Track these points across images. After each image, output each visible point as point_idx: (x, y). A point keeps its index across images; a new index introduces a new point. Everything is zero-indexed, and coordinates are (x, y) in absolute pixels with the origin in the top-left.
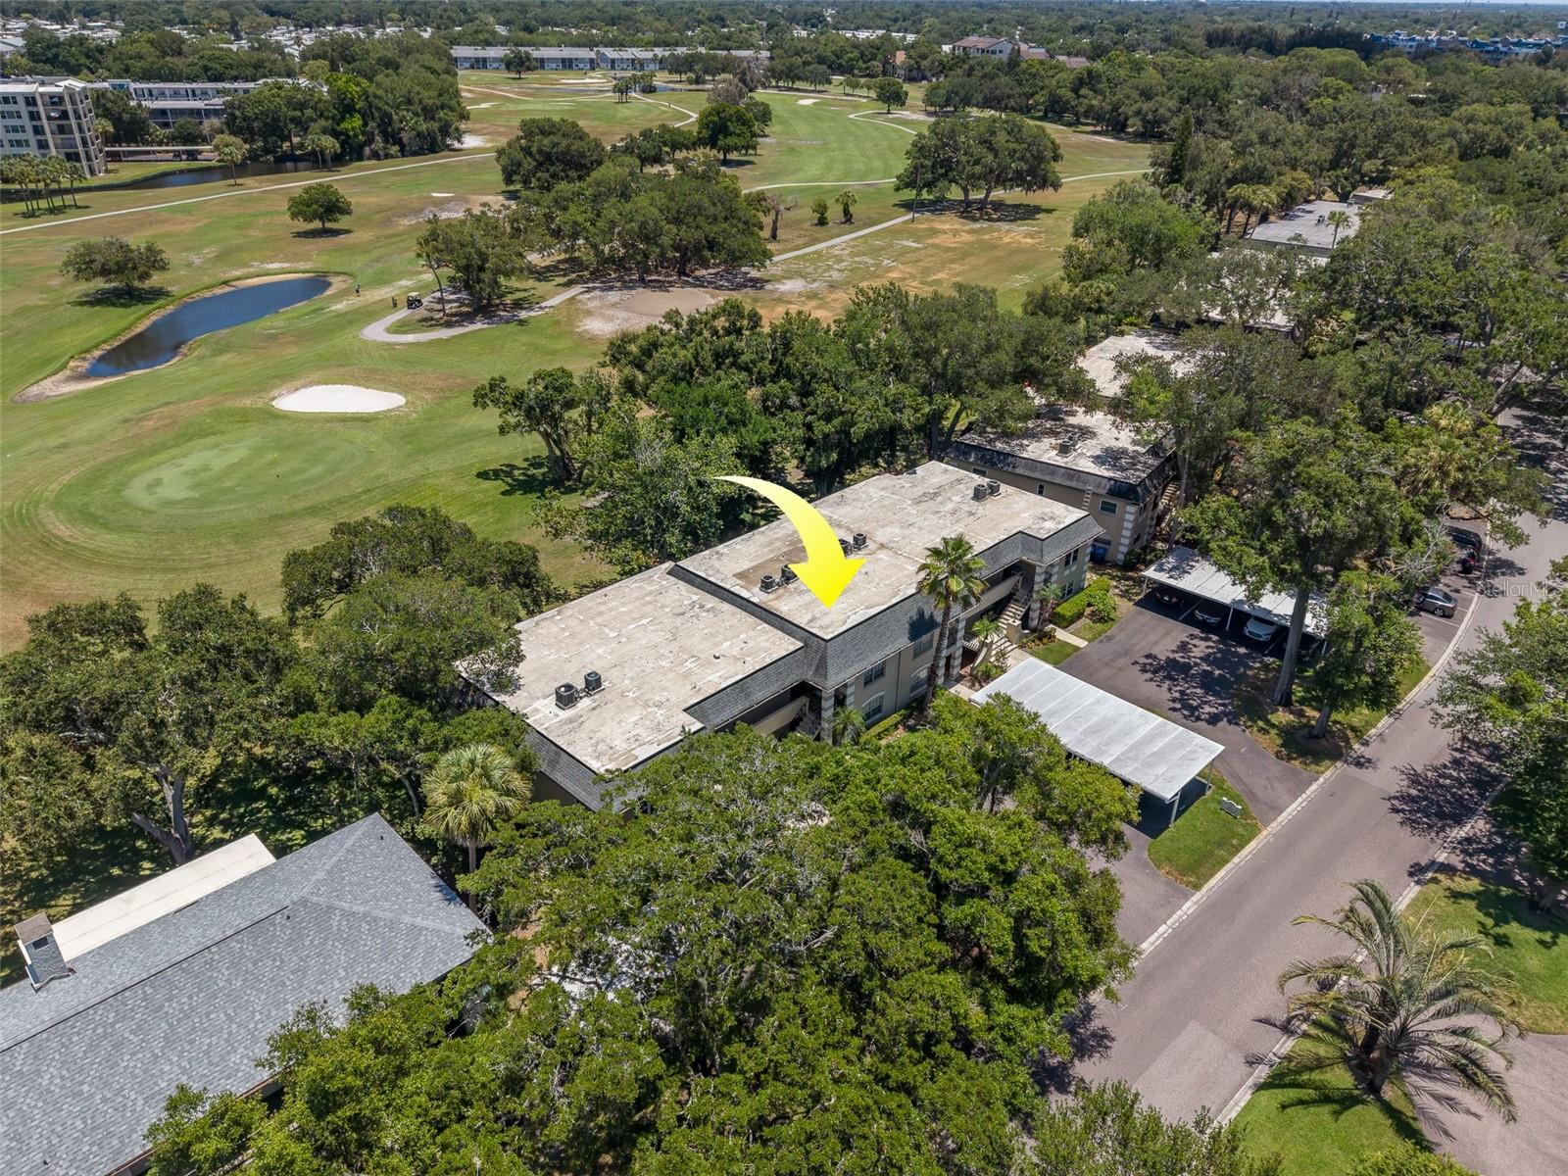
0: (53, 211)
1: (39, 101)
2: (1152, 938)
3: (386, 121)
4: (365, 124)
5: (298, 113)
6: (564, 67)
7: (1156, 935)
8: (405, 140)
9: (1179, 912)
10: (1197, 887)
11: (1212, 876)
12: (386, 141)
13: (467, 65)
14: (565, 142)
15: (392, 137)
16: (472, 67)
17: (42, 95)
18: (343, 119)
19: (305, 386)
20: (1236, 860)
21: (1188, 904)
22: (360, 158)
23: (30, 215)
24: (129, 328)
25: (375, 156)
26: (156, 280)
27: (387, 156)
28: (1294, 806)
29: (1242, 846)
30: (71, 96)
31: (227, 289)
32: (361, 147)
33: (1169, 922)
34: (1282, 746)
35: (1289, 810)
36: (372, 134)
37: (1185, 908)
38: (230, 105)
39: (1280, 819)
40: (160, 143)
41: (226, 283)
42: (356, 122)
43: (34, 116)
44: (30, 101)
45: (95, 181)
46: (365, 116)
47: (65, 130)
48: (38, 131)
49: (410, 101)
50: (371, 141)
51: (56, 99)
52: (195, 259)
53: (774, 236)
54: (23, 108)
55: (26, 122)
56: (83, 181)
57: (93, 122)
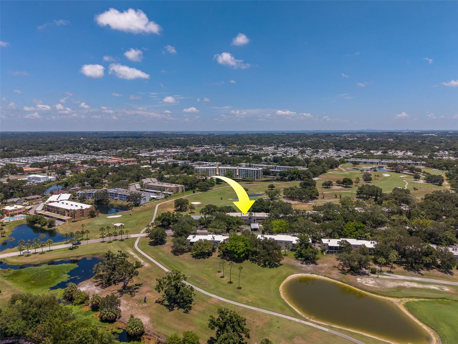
3: (299, 175)
13: (350, 162)
18: (293, 175)
22: (294, 180)
23: (247, 184)
25: (296, 180)
27: (298, 180)
40: (271, 176)
41: (254, 193)
42: (295, 175)
43: (255, 172)
44: (255, 171)
45: (258, 180)
46: (297, 174)
47: (257, 174)
48: (254, 174)
49: (304, 173)
50: (296, 178)
51: (257, 171)
52: (255, 190)
53: (323, 198)
54: (254, 171)
55: (254, 173)
56: (257, 180)
57: (261, 173)
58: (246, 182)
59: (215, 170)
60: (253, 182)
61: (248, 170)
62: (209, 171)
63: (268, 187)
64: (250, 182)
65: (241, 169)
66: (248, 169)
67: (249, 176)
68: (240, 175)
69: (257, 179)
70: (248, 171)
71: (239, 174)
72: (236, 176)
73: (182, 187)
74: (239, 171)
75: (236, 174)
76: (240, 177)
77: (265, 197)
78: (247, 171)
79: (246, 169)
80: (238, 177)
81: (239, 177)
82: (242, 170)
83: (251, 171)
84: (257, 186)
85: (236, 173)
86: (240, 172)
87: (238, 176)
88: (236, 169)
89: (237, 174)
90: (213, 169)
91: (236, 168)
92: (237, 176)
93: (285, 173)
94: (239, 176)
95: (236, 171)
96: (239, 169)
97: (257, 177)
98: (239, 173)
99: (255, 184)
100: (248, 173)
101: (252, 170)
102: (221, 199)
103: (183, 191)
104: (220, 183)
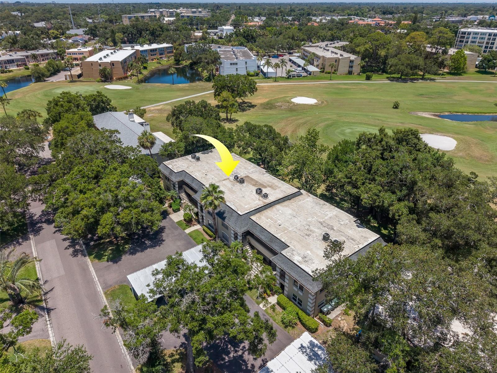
10: (105, 293)
21: (101, 289)
73: (351, 62)
102: (393, 108)
103: (350, 73)
104: (490, 70)
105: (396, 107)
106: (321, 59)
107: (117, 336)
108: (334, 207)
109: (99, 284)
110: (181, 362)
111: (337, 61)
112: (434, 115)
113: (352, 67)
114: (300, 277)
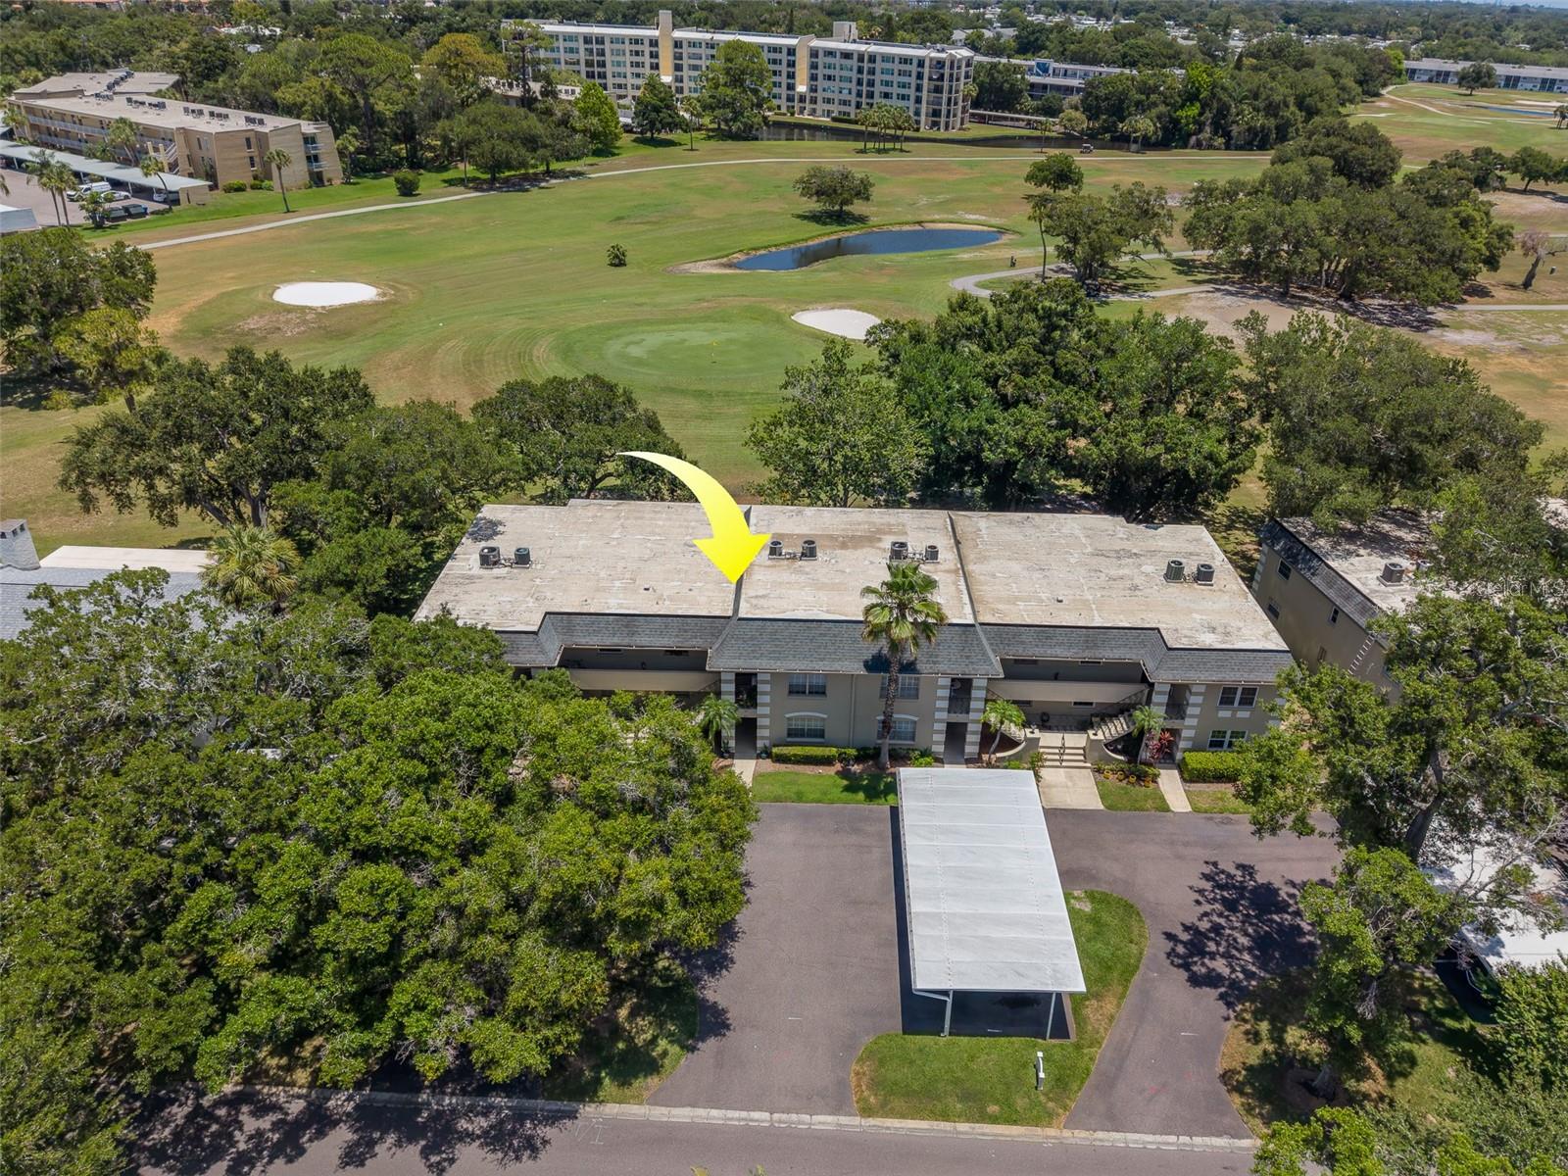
0: (879, 151)
1: (927, 64)
2: (736, 1114)
3: (1222, 112)
4: (1201, 114)
5: (1143, 97)
6: (1542, 88)
7: (744, 1114)
8: (1234, 134)
9: (806, 1118)
10: (867, 1111)
11: (903, 1116)
12: (1215, 132)
13: (1426, 78)
14: (1346, 145)
15: (1221, 127)
16: (1430, 81)
17: (931, 59)
18: (1182, 107)
19: (840, 308)
20: (963, 1127)
21: (830, 1119)
22: (1185, 146)
23: (863, 151)
24: (806, 240)
25: (1199, 145)
26: (857, 207)
27: (1210, 147)
28: (1150, 1138)
29: (994, 1120)
30: (952, 63)
31: (917, 227)
32: (1190, 135)
33: (776, 1116)
34: (1250, 1069)
35: (1131, 1136)
36: (1204, 124)
37: (817, 1118)
38: (1090, 84)
39: (1100, 1135)
40: (1027, 113)
41: (920, 223)
42: (1194, 110)
43: (920, 76)
44: (921, 64)
45: (942, 134)
46: (1205, 106)
47: (938, 90)
48: (919, 88)
49: (1256, 96)
50: (1200, 131)
51: (940, 64)
52: (924, 201)
53: (1527, 285)
54: (914, 68)
55: (913, 80)
56: (934, 134)
57: (966, 88)
58: (860, 145)
59: (647, 49)
60: (906, 146)
61: (872, 58)
62: (608, 58)
63: (1029, 178)
64: (889, 145)
65: (830, 53)
66: (873, 48)
67: (877, 99)
68: (820, 95)
69: (935, 124)
70: (879, 65)
71: (813, 89)
72: (790, 99)
73: (309, 140)
74: (814, 66)
75: (791, 87)
76: (820, 106)
77: (1020, 253)
78: (866, 65)
79: (863, 48)
80: (808, 106)
81: (813, 112)
82: (837, 61)
83: (896, 67)
84: (940, 167)
85: (791, 76)
86: (821, 72)
87: (802, 99)
88: (791, 51)
89: (802, 88)
90: (637, 41)
91: (792, 42)
92: (796, 104)
93: (1125, 93)
94: (814, 101)
95: (791, 64)
96: (814, 53)
97: (936, 113)
98: (814, 78)
99: (918, 155)
100: (871, 83)
101: (905, 60)
102: (612, 265)
103: (317, 180)
104: (663, 136)
105: (618, 260)
106: (179, 139)
107: (1098, 1143)
108: (1047, 516)
109: (794, 1117)
110: (1285, 1024)
111: (253, 141)
112: (730, 266)
113: (316, 158)
114: (1251, 671)
